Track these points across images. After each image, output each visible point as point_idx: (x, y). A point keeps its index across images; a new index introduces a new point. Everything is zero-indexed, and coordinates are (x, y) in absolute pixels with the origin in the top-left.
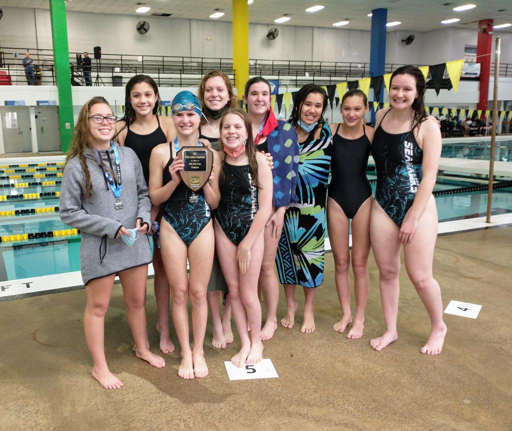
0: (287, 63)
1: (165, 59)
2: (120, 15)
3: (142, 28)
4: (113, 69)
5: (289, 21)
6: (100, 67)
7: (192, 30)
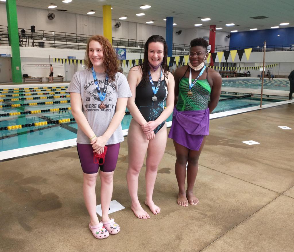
0: (127, 40)
1: (67, 34)
2: (38, 8)
3: (51, 17)
4: (42, 38)
5: (126, 19)
6: (33, 37)
7: (77, 20)
